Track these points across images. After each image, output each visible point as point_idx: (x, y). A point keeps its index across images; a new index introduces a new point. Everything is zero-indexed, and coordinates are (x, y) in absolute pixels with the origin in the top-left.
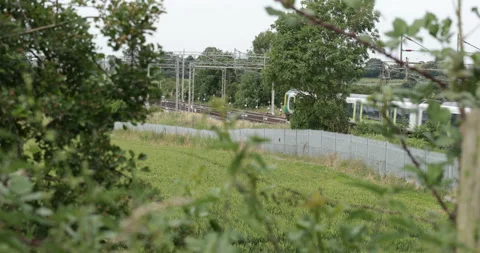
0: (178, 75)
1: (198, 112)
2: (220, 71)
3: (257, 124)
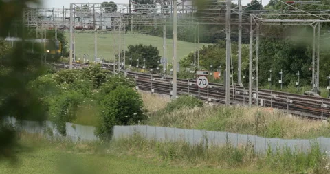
0: (228, 38)
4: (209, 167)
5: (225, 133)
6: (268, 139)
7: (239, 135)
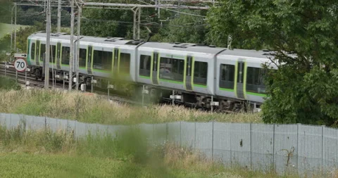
0: (48, 19)
1: (88, 89)
2: (130, 13)
3: (197, 113)
4: (26, 152)
5: (44, 118)
6: (88, 125)
7: (59, 120)
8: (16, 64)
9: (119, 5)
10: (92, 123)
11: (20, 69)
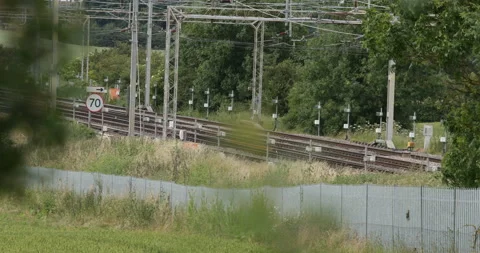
0: (134, 39)
1: (189, 138)
2: (250, 29)
3: (347, 172)
4: (103, 226)
5: (128, 178)
6: (189, 188)
7: (148, 181)
8: (89, 102)
9: (234, 18)
10: (196, 185)
11: (94, 109)
